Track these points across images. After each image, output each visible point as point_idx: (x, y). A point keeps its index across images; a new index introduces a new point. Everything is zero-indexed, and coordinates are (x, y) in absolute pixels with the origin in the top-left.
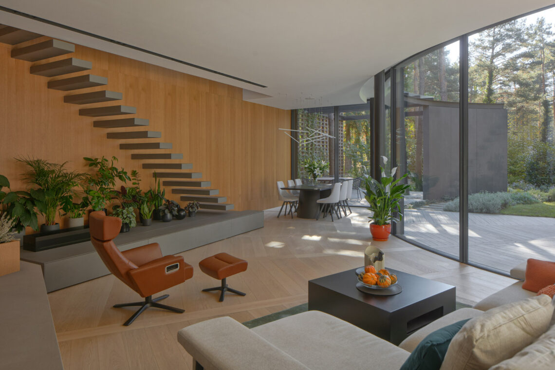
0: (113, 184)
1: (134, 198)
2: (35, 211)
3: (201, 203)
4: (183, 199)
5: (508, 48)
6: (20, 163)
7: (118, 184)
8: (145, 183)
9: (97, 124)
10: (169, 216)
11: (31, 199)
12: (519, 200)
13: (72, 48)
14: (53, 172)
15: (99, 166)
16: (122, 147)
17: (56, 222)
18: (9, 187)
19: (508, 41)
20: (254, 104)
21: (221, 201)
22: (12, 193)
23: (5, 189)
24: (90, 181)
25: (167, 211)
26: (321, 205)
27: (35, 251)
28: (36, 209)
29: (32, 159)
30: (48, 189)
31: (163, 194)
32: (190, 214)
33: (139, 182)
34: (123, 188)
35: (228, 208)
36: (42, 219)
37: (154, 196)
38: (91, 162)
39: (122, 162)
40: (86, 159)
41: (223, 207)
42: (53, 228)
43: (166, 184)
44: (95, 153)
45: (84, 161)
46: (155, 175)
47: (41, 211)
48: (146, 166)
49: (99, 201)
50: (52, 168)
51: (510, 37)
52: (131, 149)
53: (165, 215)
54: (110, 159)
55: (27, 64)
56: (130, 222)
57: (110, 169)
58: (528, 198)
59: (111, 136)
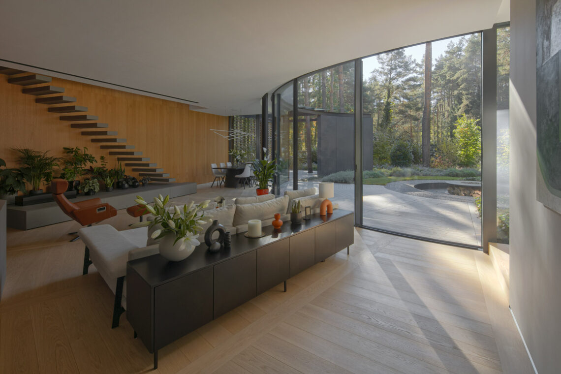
0: (85, 165)
1: (100, 174)
2: (24, 181)
3: (152, 177)
4: (140, 175)
5: (399, 75)
6: (14, 151)
7: (88, 165)
8: (111, 164)
9: (73, 126)
10: (126, 185)
11: (21, 174)
12: (371, 175)
13: (50, 80)
14: (39, 156)
15: (74, 153)
16: (93, 141)
17: (41, 188)
18: (5, 166)
19: (399, 70)
20: (199, 112)
21: (165, 176)
22: (7, 169)
23: (3, 167)
24: (67, 162)
25: (124, 182)
26: (238, 178)
27: (22, 205)
28: (25, 181)
29: (23, 148)
30: (33, 167)
31: (124, 171)
32: (144, 185)
33: (106, 163)
34: (91, 167)
35: (171, 181)
36: (29, 187)
37: (116, 173)
38: (68, 150)
39: (93, 150)
40: (65, 148)
41: (167, 180)
42: (39, 192)
43: (127, 165)
44: (72, 145)
45: (63, 150)
46: (119, 159)
47: (28, 181)
48: (111, 153)
49: (71, 175)
50: (38, 155)
51: (400, 67)
52: (101, 142)
53: (123, 185)
54: (82, 148)
55: (20, 87)
56: (95, 189)
57: (84, 155)
58: (377, 174)
59: (83, 133)
